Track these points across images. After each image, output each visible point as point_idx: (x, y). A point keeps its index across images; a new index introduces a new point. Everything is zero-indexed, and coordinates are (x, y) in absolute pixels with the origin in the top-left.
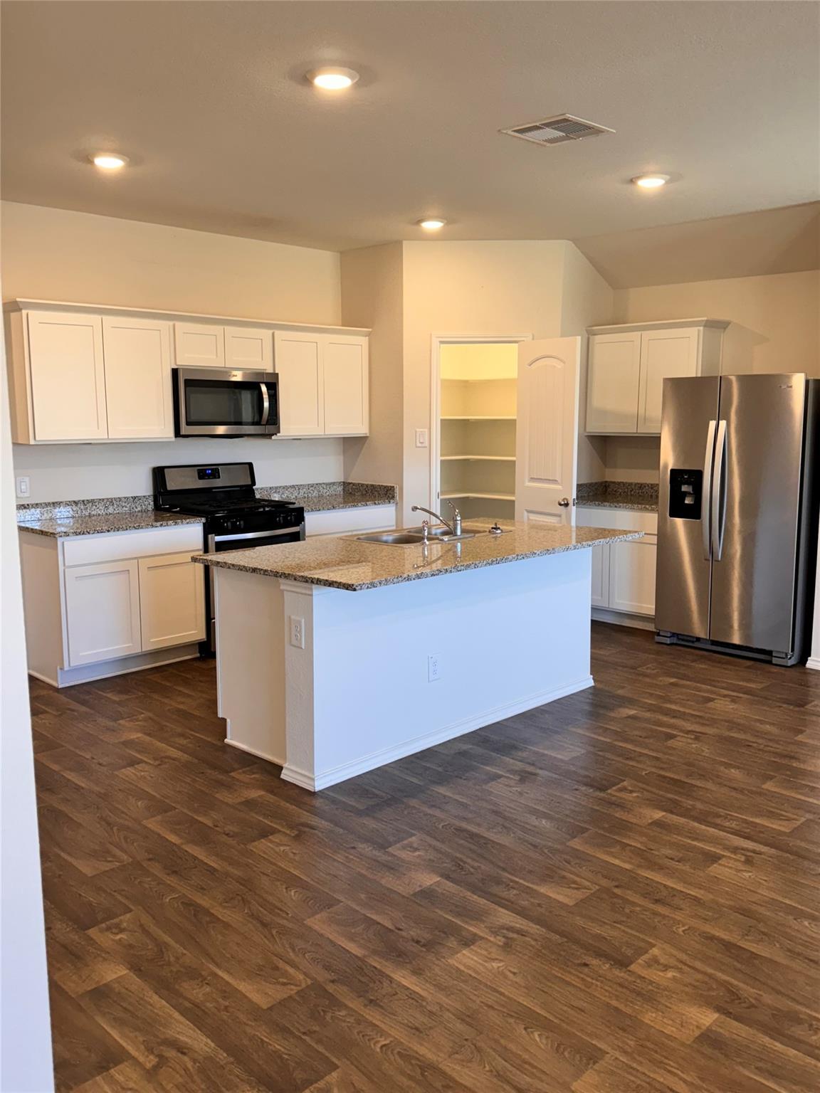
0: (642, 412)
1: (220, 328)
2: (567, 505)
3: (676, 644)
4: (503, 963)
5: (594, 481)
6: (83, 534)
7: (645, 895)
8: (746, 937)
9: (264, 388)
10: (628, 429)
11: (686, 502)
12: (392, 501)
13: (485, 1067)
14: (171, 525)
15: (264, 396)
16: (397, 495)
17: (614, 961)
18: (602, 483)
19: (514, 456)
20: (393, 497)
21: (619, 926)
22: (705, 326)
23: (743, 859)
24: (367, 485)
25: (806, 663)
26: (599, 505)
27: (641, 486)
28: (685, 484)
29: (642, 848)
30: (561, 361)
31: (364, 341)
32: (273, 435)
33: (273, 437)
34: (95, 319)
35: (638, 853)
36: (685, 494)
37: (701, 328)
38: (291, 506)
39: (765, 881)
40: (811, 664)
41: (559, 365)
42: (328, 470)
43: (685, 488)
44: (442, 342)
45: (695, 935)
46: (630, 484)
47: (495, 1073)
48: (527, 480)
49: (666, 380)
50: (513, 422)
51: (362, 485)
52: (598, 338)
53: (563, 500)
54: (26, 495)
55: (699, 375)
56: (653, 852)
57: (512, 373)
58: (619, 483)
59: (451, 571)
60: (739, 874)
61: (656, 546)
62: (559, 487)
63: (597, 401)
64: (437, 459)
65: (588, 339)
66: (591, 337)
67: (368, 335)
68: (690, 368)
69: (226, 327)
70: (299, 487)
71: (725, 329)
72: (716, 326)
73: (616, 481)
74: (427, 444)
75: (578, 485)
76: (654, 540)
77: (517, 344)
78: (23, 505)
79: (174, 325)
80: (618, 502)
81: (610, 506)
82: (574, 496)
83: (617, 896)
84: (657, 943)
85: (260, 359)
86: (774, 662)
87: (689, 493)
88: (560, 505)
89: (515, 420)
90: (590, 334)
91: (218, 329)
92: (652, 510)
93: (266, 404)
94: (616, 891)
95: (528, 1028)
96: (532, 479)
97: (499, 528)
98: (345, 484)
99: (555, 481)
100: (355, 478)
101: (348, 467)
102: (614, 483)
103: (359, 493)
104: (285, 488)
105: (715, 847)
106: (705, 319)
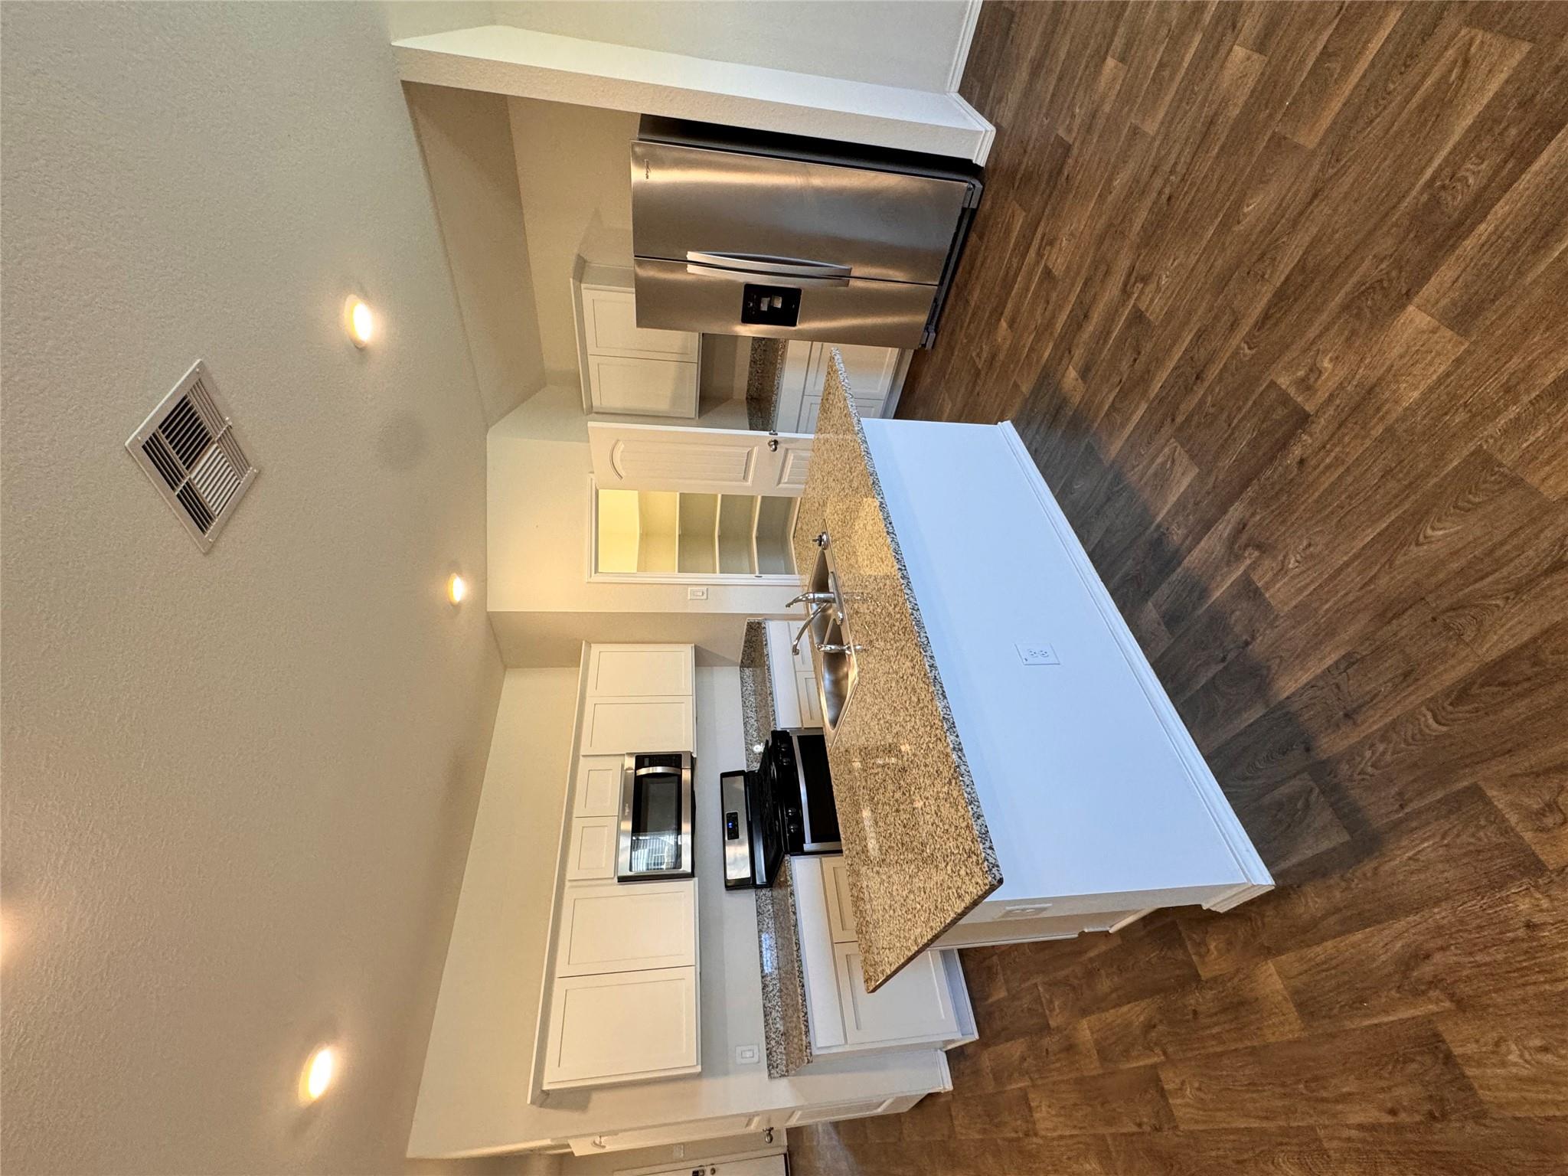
0: (675, 357)
1: (575, 822)
2: (776, 442)
3: (937, 326)
4: (1291, 556)
5: (746, 411)
6: (807, 1021)
7: (1188, 390)
8: (1266, 276)
9: (643, 771)
10: (693, 371)
11: (779, 306)
12: (763, 625)
13: (1497, 606)
14: (794, 901)
15: (651, 772)
16: (757, 619)
17: (1297, 429)
18: (748, 402)
19: (716, 496)
20: (759, 623)
21: (1235, 421)
22: (581, 282)
23: (1140, 286)
24: (745, 647)
25: (979, 167)
26: (775, 407)
27: (753, 362)
28: (759, 307)
29: (1117, 390)
30: (616, 444)
31: (596, 649)
32: (692, 757)
33: (694, 756)
34: (558, 987)
35: (1124, 394)
36: (770, 307)
37: (583, 286)
38: (770, 744)
39: (1174, 260)
40: (981, 160)
41: (621, 446)
42: (728, 683)
43: (764, 307)
44: (596, 571)
45: (1259, 336)
46: (751, 373)
47: (1512, 595)
48: (745, 484)
49: (639, 324)
50: (684, 497)
51: (744, 651)
52: (596, 403)
53: (770, 446)
54: (756, 1051)
55: (634, 290)
56: (1124, 380)
57: (632, 497)
58: (749, 385)
59: (932, 657)
60: (1163, 289)
61: (825, 344)
62: (756, 450)
63: (663, 406)
64: (718, 577)
65: (597, 413)
66: (594, 410)
67: (589, 644)
68: (627, 300)
69: (574, 816)
70: (746, 718)
71: (585, 261)
72: (581, 270)
73: (746, 388)
74: (704, 588)
75: (751, 429)
76: (817, 345)
77: (600, 491)
78: (768, 1056)
79: (570, 881)
80: (772, 386)
81: (776, 395)
82: (766, 433)
83: (1188, 420)
84: (1270, 378)
85: (611, 772)
86: (975, 207)
87: (770, 302)
88: (775, 449)
89: (681, 494)
90: (592, 412)
91: (576, 824)
92: (785, 347)
93: (659, 770)
94: (1180, 419)
95: (1417, 540)
96: (745, 478)
97: (820, 536)
98: (743, 666)
99: (749, 454)
100: (737, 654)
101: (724, 662)
102: (748, 391)
103: (753, 653)
104: (746, 733)
105: (1120, 316)
106: (571, 280)
